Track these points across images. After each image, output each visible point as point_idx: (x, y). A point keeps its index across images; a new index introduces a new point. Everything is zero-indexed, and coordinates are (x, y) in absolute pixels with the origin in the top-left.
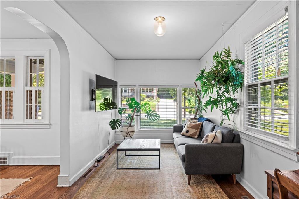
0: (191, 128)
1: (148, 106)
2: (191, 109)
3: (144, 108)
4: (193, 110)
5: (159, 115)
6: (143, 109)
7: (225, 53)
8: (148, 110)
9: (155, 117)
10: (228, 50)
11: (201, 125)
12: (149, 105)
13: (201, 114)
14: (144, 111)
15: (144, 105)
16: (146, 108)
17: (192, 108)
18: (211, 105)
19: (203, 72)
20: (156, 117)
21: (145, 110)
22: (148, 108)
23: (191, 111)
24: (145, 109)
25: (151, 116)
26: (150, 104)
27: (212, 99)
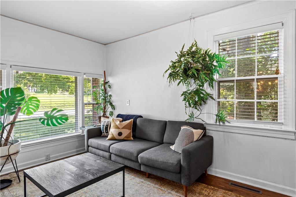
0: (123, 128)
1: (35, 102)
11: (132, 123)
12: (38, 101)
14: (25, 111)
21: (26, 109)
26: (39, 98)
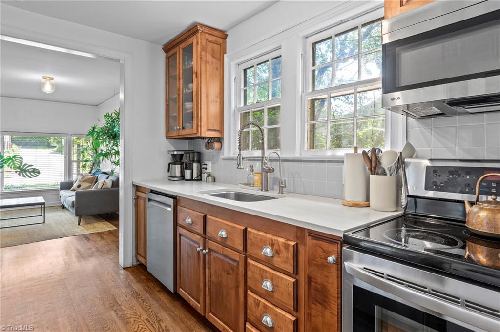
0: (83, 182)
1: (19, 159)
2: (85, 163)
3: (11, 163)
4: (88, 165)
5: (38, 170)
6: (9, 164)
7: (115, 114)
8: (18, 164)
9: (32, 173)
10: (118, 112)
11: (96, 179)
12: (21, 158)
13: (99, 168)
15: (13, 157)
16: (15, 162)
17: (86, 161)
18: (102, 157)
19: (94, 128)
20: (34, 172)
22: (18, 162)
23: (85, 165)
24: (14, 164)
25: (25, 172)
26: (22, 156)
27: (103, 152)
